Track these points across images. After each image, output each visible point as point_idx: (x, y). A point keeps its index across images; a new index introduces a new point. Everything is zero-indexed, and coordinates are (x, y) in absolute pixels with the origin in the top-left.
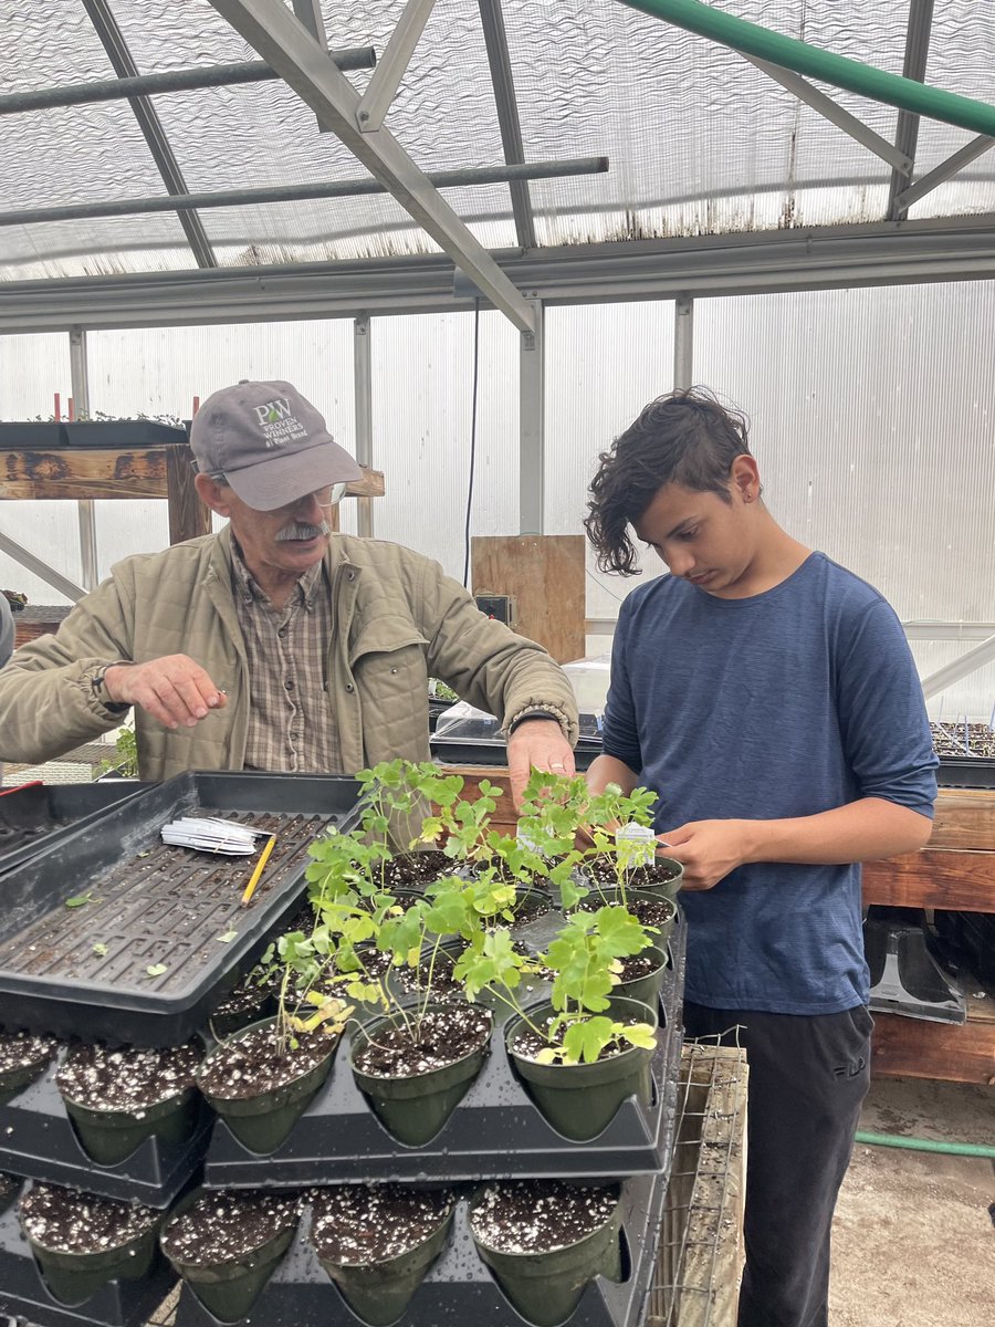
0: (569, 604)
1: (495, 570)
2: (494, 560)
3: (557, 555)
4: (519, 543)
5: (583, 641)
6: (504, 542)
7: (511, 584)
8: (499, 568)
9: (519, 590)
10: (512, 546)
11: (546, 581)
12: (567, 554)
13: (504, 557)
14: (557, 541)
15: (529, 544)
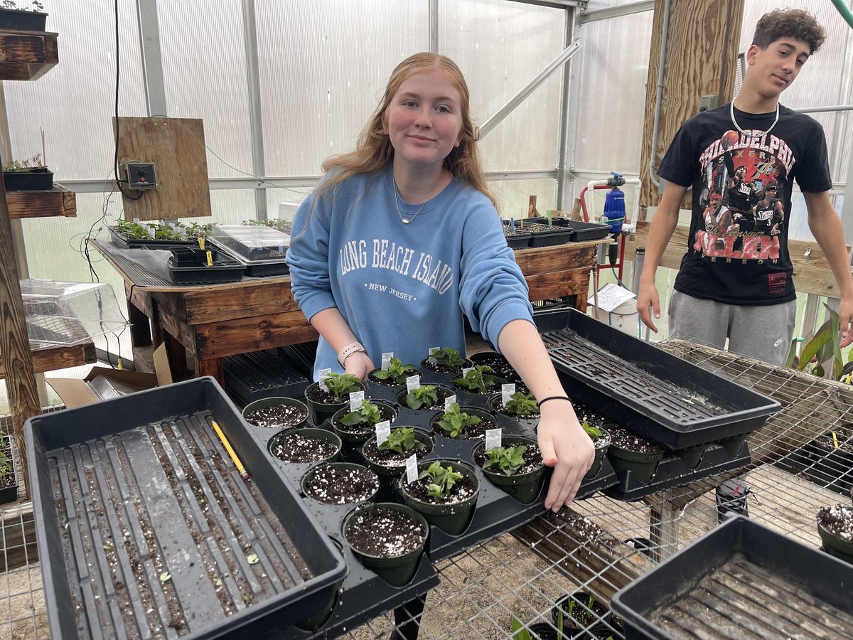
0: (196, 168)
1: (135, 143)
2: (134, 136)
3: (184, 132)
4: (153, 123)
5: (209, 194)
6: (141, 121)
7: (150, 155)
8: (138, 142)
9: (157, 158)
10: (147, 125)
11: (177, 152)
12: (191, 133)
13: (142, 133)
14: (183, 123)
15: (161, 123)
